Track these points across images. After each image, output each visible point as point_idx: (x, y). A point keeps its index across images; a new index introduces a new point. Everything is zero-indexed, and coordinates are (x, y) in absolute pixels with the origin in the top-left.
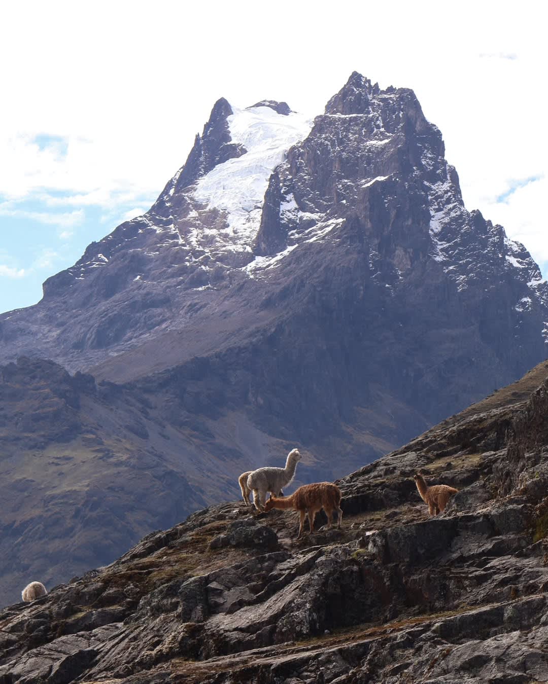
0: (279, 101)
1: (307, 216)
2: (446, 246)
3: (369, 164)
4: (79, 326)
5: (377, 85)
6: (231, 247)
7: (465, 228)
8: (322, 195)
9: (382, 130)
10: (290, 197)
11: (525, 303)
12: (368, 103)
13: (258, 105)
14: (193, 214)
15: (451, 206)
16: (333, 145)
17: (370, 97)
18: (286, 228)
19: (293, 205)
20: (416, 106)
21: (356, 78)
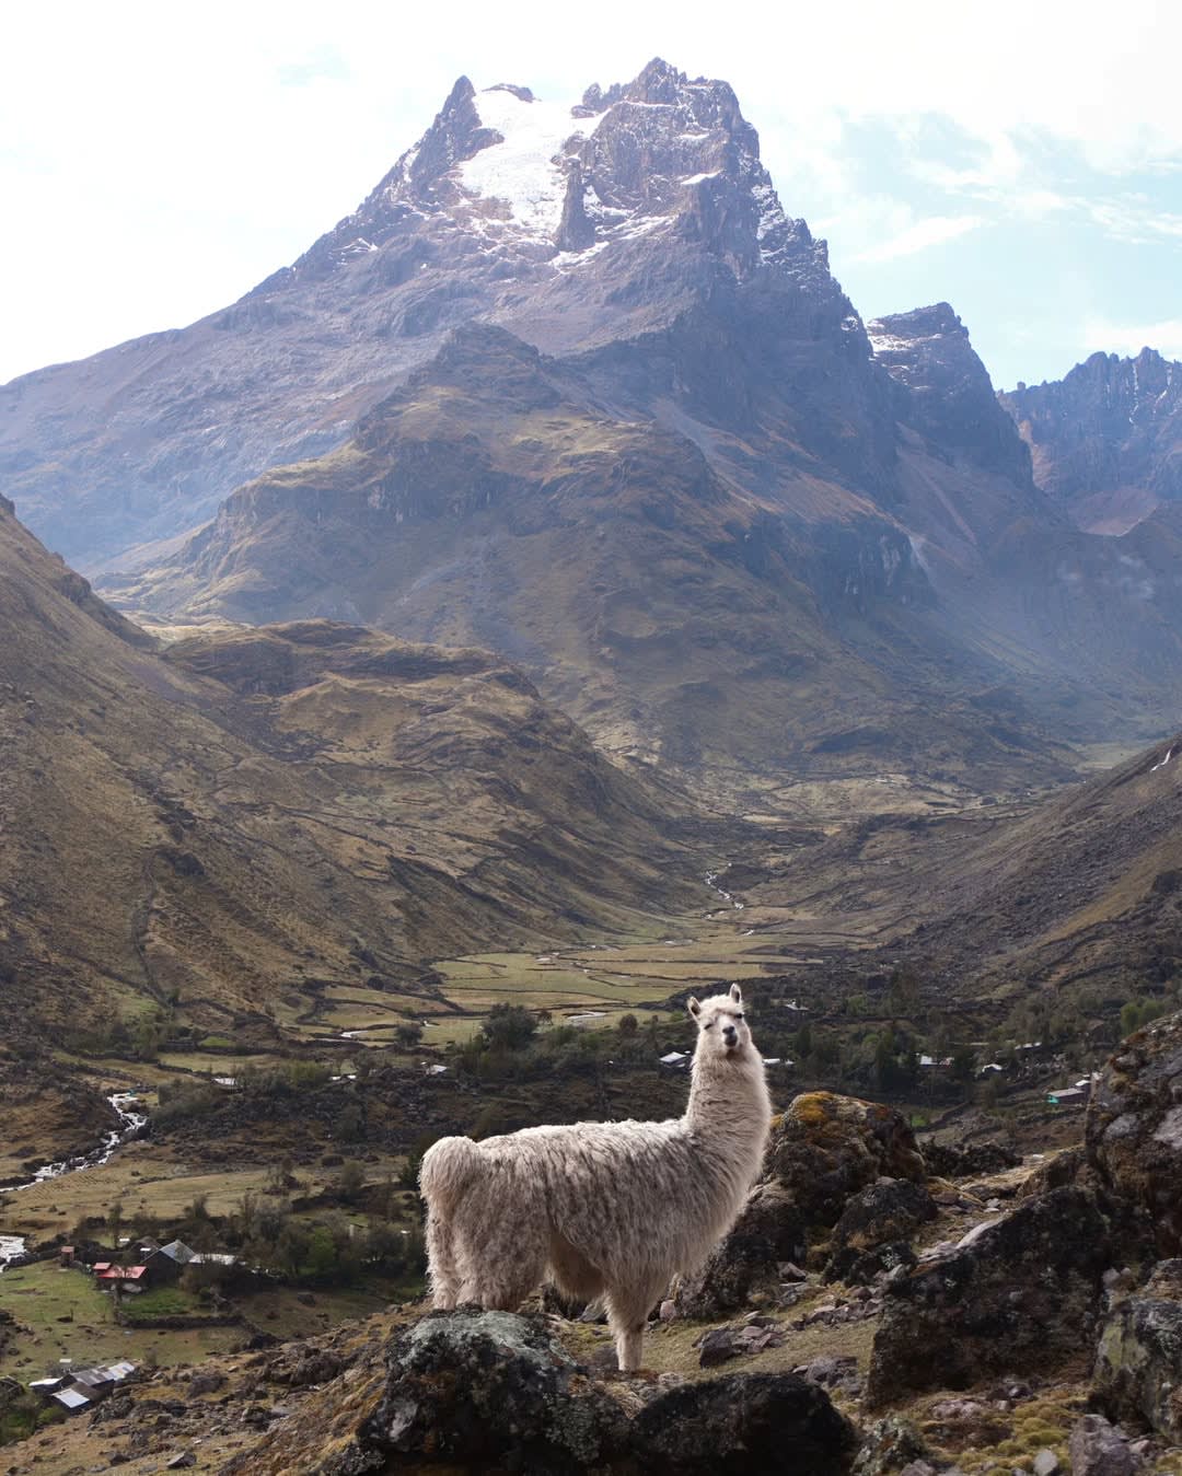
0: (520, 85)
1: (613, 211)
2: (771, 254)
3: (685, 159)
4: (380, 312)
5: (684, 75)
6: (526, 239)
7: (791, 237)
8: (629, 190)
9: (696, 123)
10: (590, 189)
11: (851, 322)
12: (675, 94)
13: (497, 88)
14: (464, 202)
15: (772, 212)
16: (639, 136)
17: (677, 86)
18: (591, 221)
19: (594, 199)
20: (734, 101)
21: (658, 66)
